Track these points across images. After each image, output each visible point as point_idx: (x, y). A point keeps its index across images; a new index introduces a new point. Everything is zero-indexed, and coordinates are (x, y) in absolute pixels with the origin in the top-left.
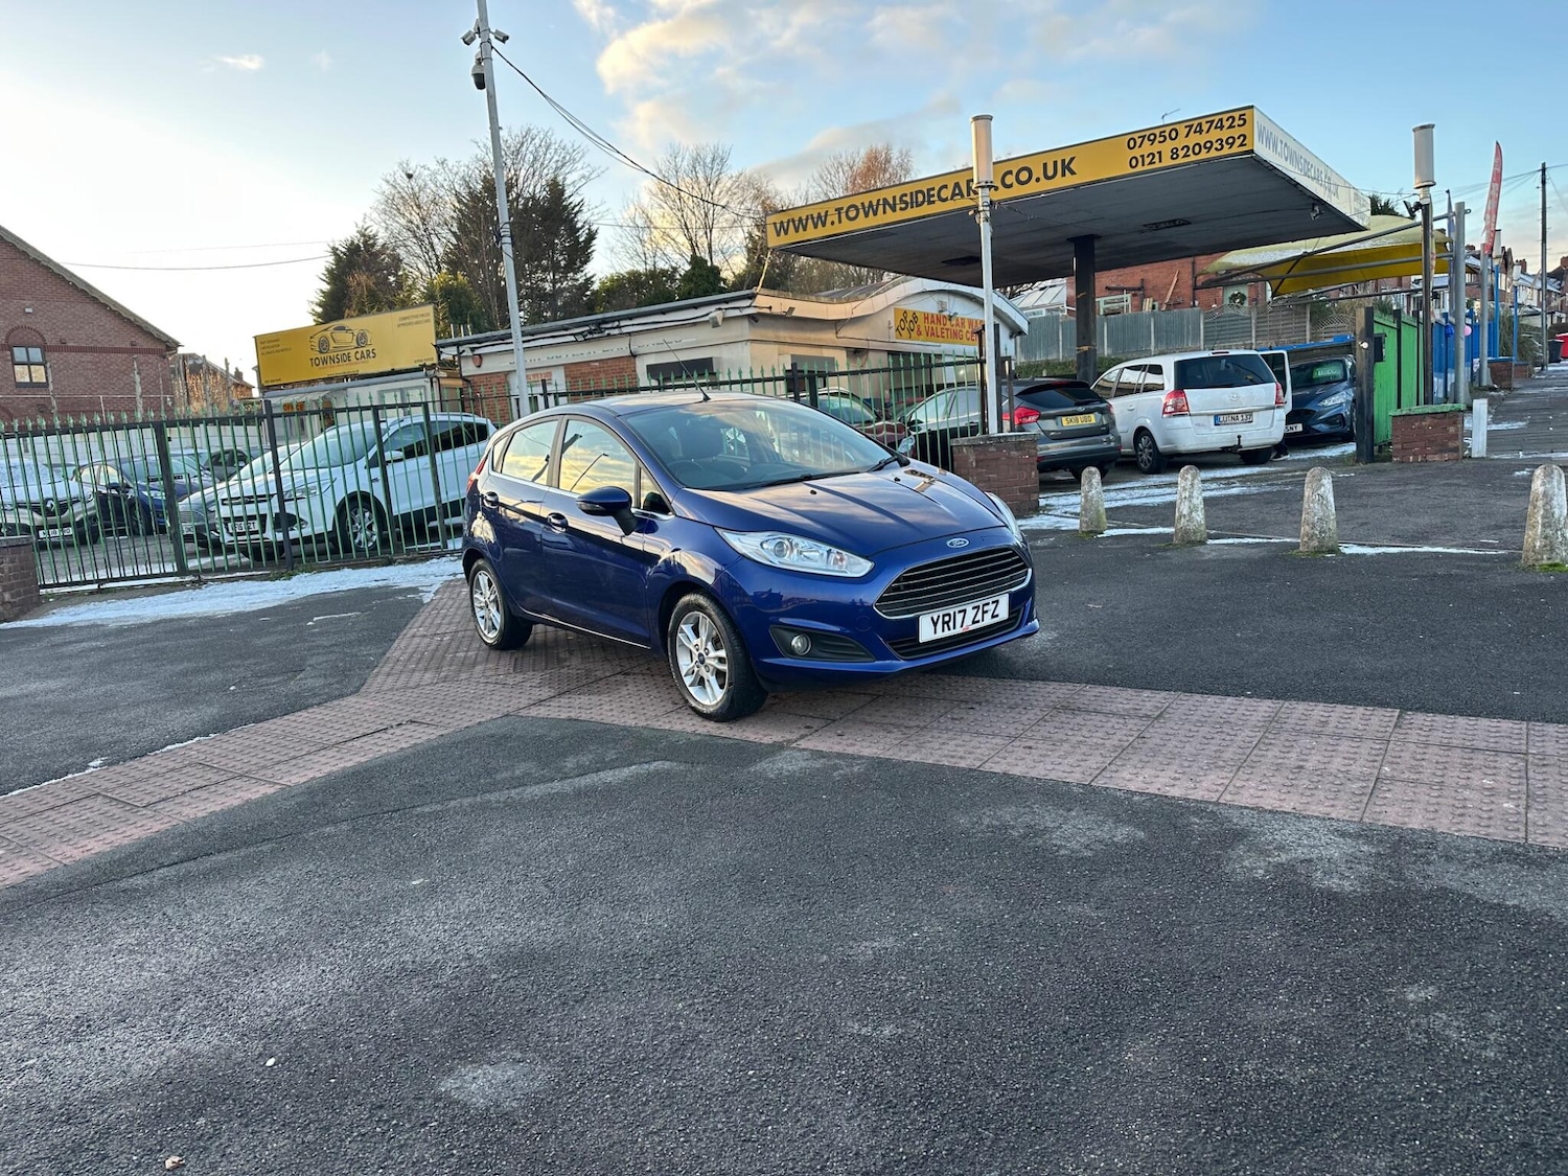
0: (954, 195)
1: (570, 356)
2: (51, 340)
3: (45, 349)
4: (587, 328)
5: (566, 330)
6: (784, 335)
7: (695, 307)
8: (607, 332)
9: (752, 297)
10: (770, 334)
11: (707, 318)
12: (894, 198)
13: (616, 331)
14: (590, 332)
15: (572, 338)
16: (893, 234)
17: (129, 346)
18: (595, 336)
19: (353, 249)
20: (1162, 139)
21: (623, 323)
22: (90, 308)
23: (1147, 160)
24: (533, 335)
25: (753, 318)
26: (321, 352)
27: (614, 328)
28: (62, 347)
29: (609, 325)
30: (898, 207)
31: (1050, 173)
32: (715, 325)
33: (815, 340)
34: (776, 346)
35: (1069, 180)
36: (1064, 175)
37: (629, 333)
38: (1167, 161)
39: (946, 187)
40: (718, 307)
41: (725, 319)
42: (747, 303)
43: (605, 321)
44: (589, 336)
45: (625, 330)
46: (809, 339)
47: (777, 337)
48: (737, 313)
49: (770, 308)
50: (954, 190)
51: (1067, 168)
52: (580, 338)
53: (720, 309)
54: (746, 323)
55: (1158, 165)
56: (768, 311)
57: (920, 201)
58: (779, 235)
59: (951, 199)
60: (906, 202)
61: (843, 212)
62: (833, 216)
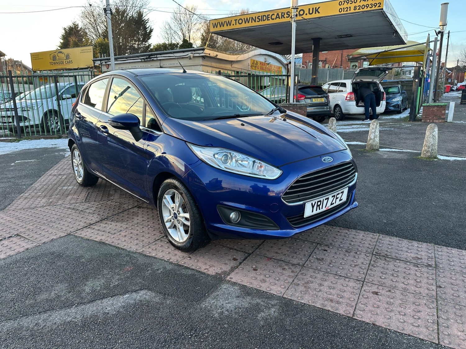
1: (139, 66)
4: (146, 57)
5: (138, 57)
6: (214, 64)
7: (184, 52)
8: (152, 59)
9: (203, 50)
10: (209, 63)
11: (187, 56)
12: (255, 17)
13: (155, 59)
14: (146, 58)
15: (140, 60)
16: (254, 31)
18: (148, 60)
19: (71, 29)
20: (351, 2)
21: (158, 56)
23: (345, 10)
24: (126, 58)
25: (203, 57)
26: (54, 60)
27: (155, 57)
29: (153, 57)
30: (256, 21)
31: (311, 12)
32: (190, 59)
33: (224, 67)
34: (211, 68)
35: (317, 15)
36: (315, 13)
37: (160, 60)
38: (352, 11)
39: (274, 14)
40: (191, 52)
41: (194, 57)
42: (202, 52)
43: (152, 55)
44: (146, 60)
45: (159, 58)
46: (222, 66)
47: (211, 65)
48: (198, 55)
49: (210, 54)
50: (277, 16)
51: (317, 10)
52: (143, 60)
53: (192, 53)
54: (201, 59)
55: (349, 12)
56: (208, 55)
57: (264, 19)
58: (214, 28)
59: (276, 19)
60: (259, 19)
61: (237, 21)
62: (233, 22)
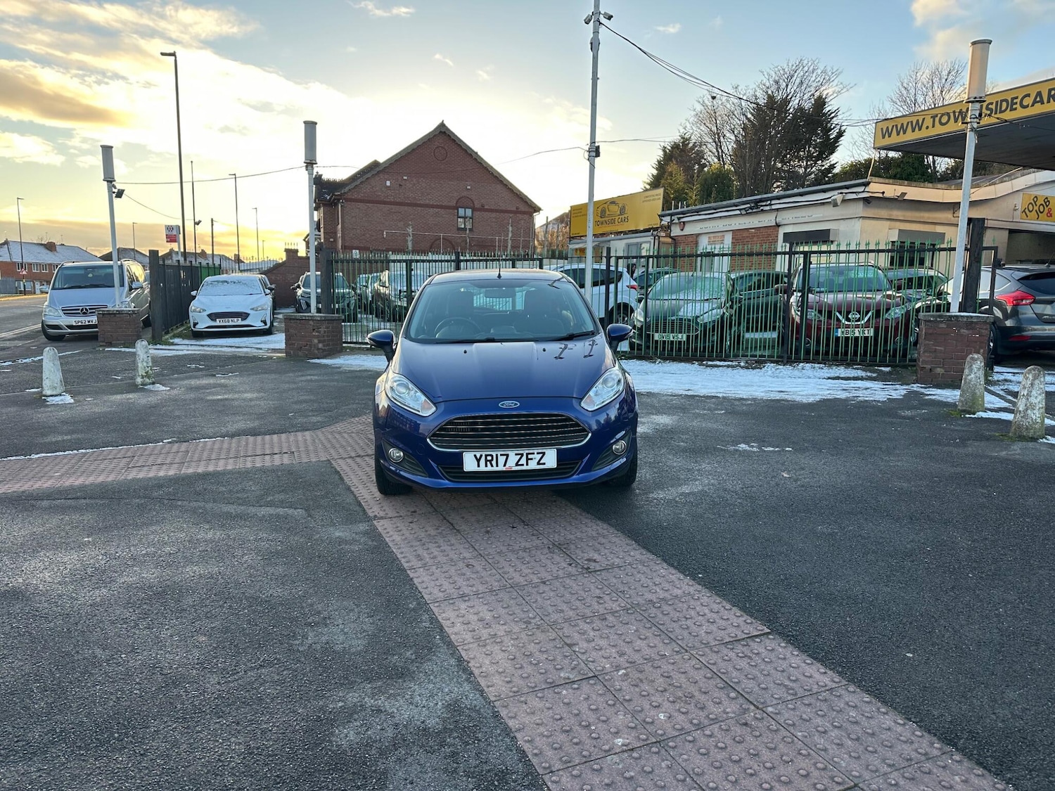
0: (1035, 102)
1: (737, 224)
2: (477, 205)
3: (474, 210)
4: (749, 205)
5: (736, 206)
6: (897, 214)
7: (824, 191)
8: (762, 208)
9: (867, 184)
10: (883, 213)
11: (829, 200)
13: (768, 208)
14: (751, 208)
15: (738, 212)
17: (515, 209)
18: (754, 211)
21: (773, 202)
22: (499, 187)
24: (715, 209)
25: (867, 201)
26: (601, 217)
27: (767, 205)
28: (482, 209)
29: (764, 204)
32: (835, 205)
33: (929, 218)
34: (888, 223)
37: (777, 210)
39: (1028, 95)
40: (840, 191)
41: (844, 201)
42: (861, 189)
43: (761, 200)
44: (750, 211)
45: (774, 207)
46: (923, 217)
47: (891, 215)
48: (854, 196)
49: (883, 193)
52: (744, 212)
53: (841, 193)
54: (861, 204)
56: (881, 195)
57: (1003, 109)
58: (884, 137)
59: (1033, 105)
60: (991, 110)
61: (937, 119)
62: (929, 122)
